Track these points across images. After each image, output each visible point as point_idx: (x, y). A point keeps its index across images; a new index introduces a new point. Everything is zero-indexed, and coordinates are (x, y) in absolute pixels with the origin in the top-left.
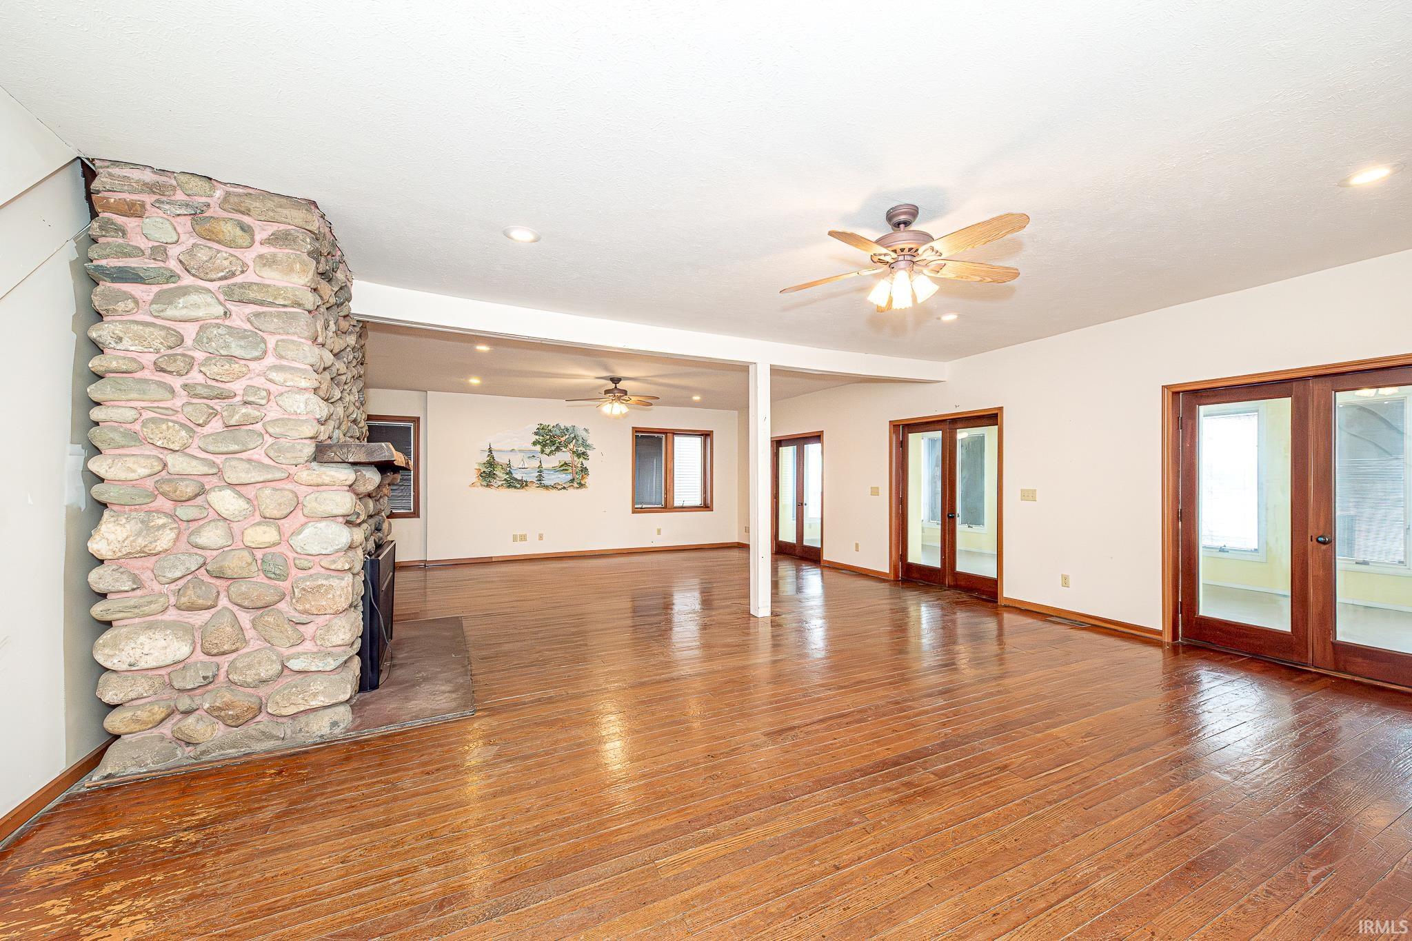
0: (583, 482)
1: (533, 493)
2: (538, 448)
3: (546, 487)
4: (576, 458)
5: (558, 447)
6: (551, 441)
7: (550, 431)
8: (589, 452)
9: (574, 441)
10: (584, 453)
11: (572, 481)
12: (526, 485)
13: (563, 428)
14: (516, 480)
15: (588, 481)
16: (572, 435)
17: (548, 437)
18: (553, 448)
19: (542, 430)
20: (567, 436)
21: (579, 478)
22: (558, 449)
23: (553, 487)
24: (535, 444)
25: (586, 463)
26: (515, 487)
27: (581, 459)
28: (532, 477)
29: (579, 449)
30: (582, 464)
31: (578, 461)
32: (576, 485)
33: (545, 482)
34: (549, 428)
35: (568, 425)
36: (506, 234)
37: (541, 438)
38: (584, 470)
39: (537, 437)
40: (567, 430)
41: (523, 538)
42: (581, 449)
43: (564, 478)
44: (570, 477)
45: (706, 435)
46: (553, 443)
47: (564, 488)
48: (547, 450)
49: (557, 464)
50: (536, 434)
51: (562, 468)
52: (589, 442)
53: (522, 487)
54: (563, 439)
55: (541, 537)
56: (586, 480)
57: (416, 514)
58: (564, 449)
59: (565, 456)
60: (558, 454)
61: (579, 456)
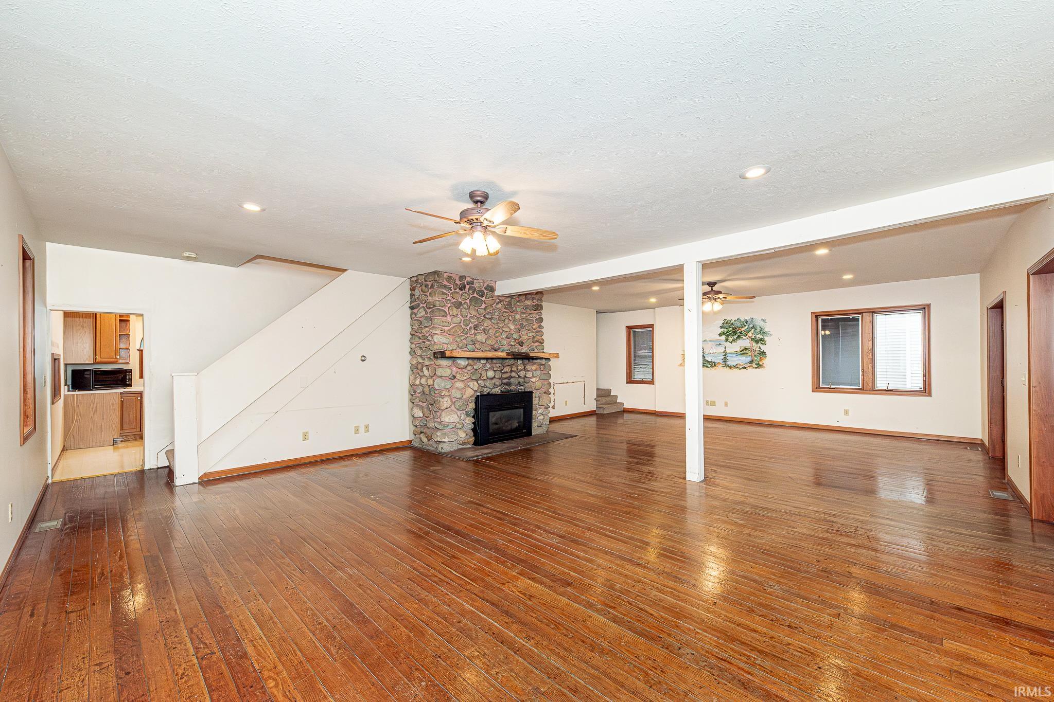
0: (761, 363)
1: (720, 371)
2: (723, 337)
3: (730, 367)
4: (754, 344)
5: (739, 336)
6: (733, 332)
7: (732, 324)
8: (766, 338)
9: (753, 330)
10: (761, 340)
11: (752, 362)
12: (715, 365)
13: (743, 320)
14: (708, 361)
15: (765, 362)
16: (751, 326)
17: (731, 329)
18: (735, 337)
19: (726, 324)
20: (746, 327)
21: (757, 359)
22: (739, 337)
23: (736, 367)
24: (720, 335)
25: (763, 348)
26: (707, 366)
27: (759, 344)
28: (719, 359)
29: (757, 336)
30: (760, 348)
31: (756, 346)
32: (754, 365)
33: (730, 363)
34: (732, 322)
35: (747, 318)
37: (725, 330)
38: (762, 353)
39: (722, 330)
40: (747, 322)
41: (713, 403)
42: (759, 336)
43: (744, 360)
44: (749, 359)
45: (925, 309)
46: (735, 333)
47: (744, 368)
48: (730, 339)
49: (738, 349)
50: (722, 327)
51: (742, 353)
52: (766, 330)
53: (712, 367)
54: (744, 329)
55: (726, 404)
56: (764, 361)
57: (652, 382)
58: (744, 337)
59: (745, 342)
60: (739, 341)
61: (757, 342)
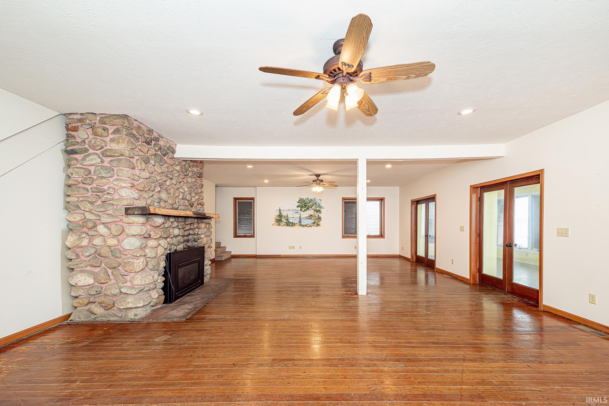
0: (319, 224)
1: (297, 228)
2: (299, 208)
3: (303, 226)
4: (316, 213)
5: (307, 208)
6: (305, 205)
7: (304, 201)
8: (321, 210)
9: (315, 205)
10: (319, 211)
11: (314, 223)
12: (294, 225)
13: (310, 199)
14: (290, 222)
15: (321, 223)
16: (314, 203)
17: (303, 204)
18: (306, 209)
19: (301, 201)
20: (312, 203)
21: (317, 221)
22: (308, 209)
23: (306, 226)
24: (298, 207)
25: (320, 215)
26: (290, 226)
27: (318, 213)
28: (297, 221)
29: (317, 208)
30: (318, 215)
31: (316, 214)
32: (315, 225)
33: (303, 224)
34: (304, 200)
35: (312, 198)
36: (188, 112)
37: (301, 204)
38: (319, 218)
39: (299, 204)
40: (312, 200)
41: (293, 247)
42: (318, 209)
43: (310, 222)
44: (313, 221)
45: (382, 200)
46: (306, 206)
47: (310, 226)
48: (303, 209)
49: (307, 216)
50: (298, 202)
51: (309, 218)
52: (321, 205)
53: (293, 226)
54: (310, 204)
55: (300, 248)
56: (320, 223)
57: (253, 236)
58: (310, 209)
59: (311, 212)
60: (308, 211)
61: (317, 212)
